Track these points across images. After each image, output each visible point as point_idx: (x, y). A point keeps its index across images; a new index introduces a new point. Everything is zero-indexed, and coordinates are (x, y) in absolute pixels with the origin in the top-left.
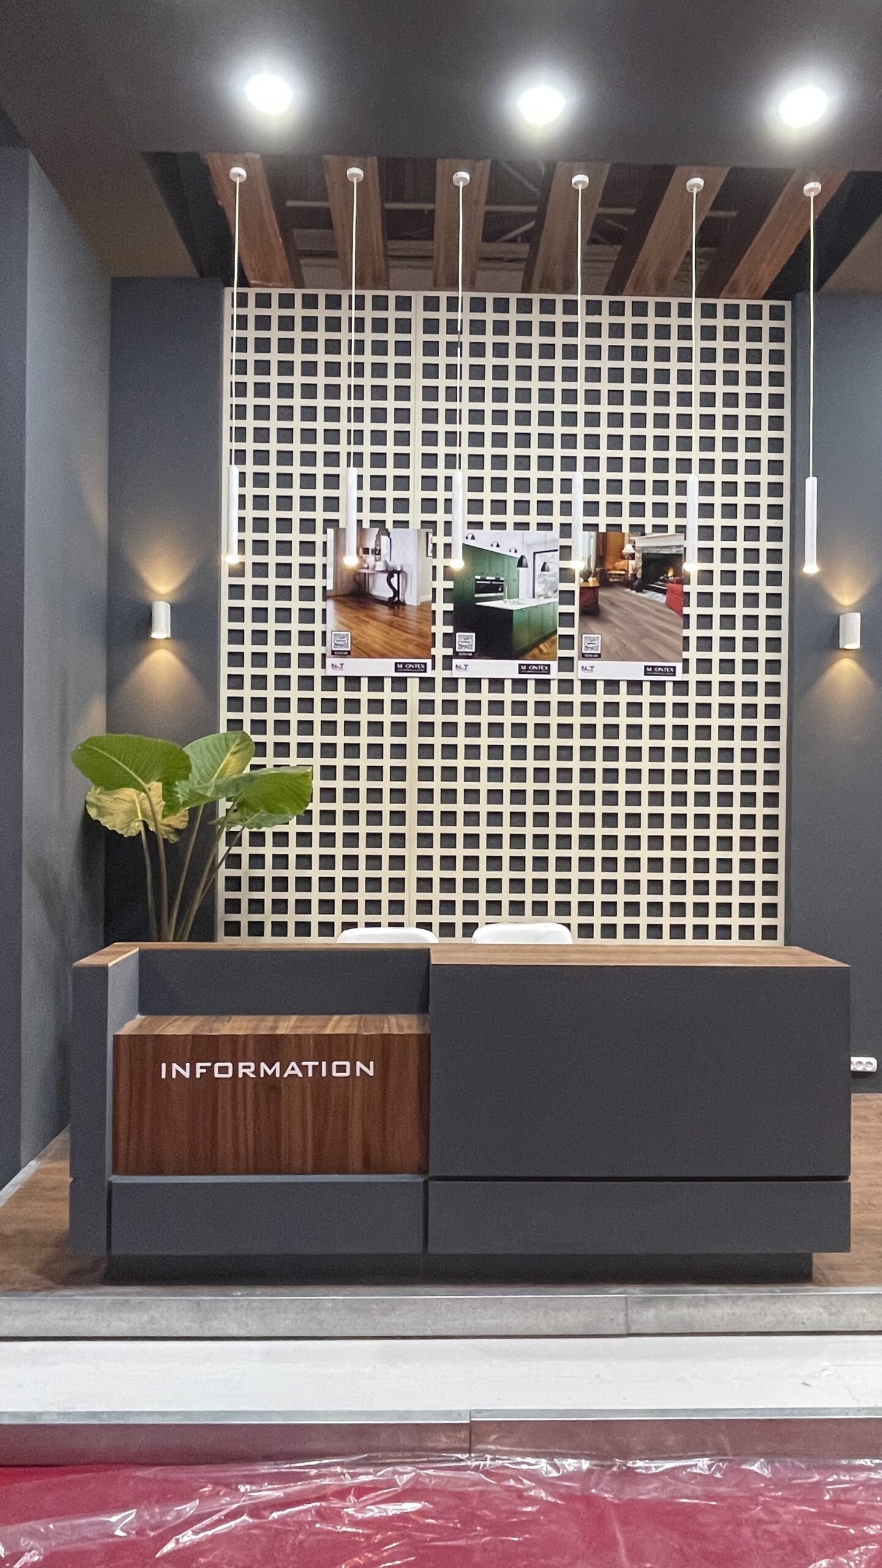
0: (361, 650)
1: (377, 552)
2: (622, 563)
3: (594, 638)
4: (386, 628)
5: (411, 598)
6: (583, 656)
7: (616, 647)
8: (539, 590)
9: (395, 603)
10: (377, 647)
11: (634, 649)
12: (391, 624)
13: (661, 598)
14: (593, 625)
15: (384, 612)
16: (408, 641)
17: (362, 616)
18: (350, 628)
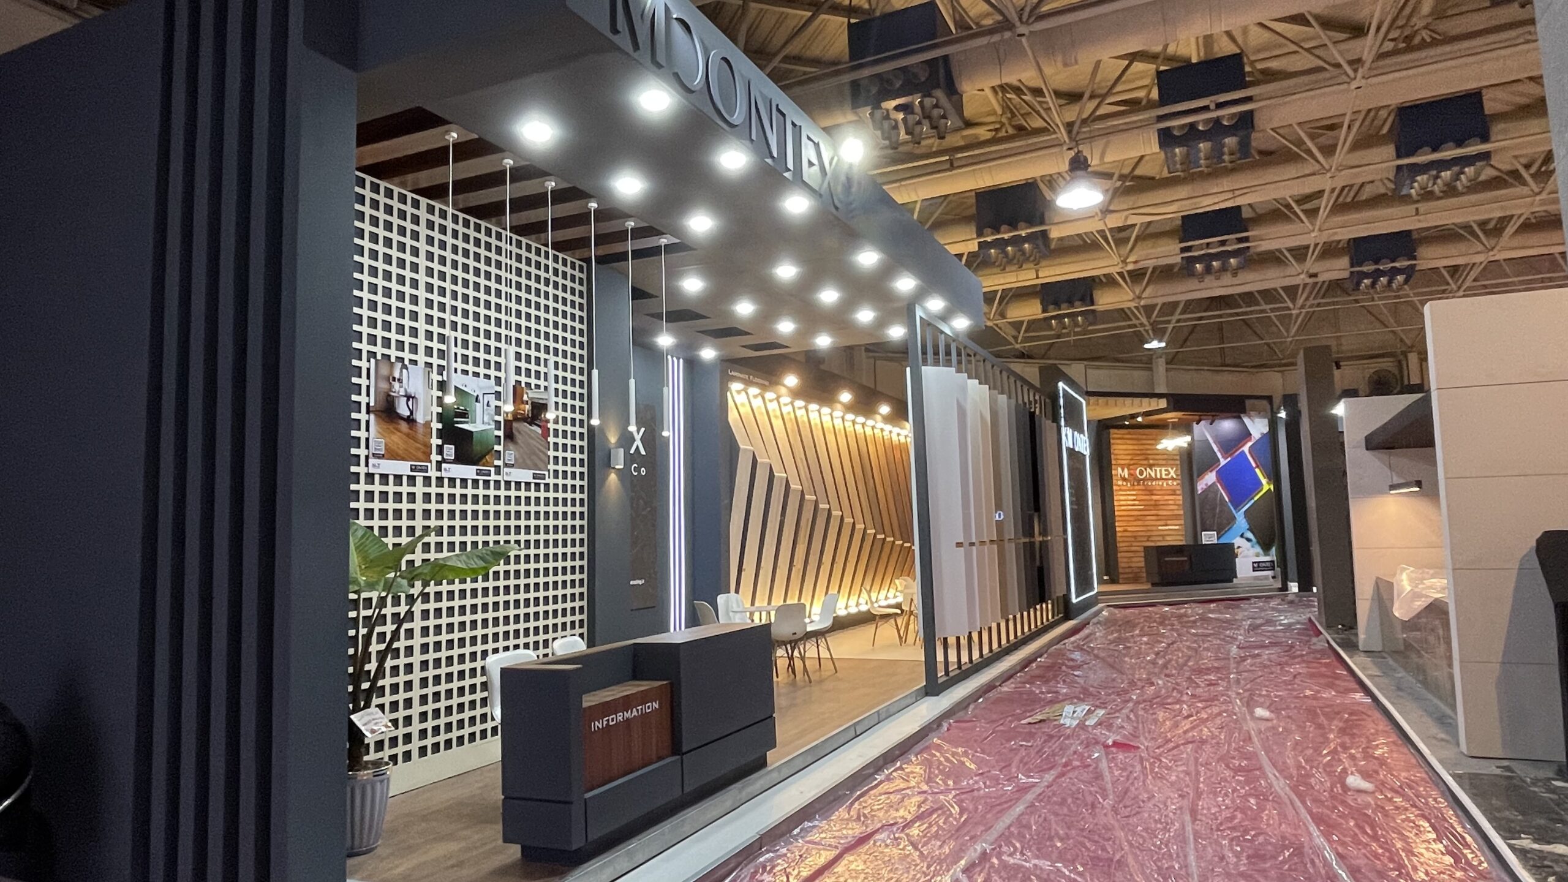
0: (391, 454)
1: (400, 381)
2: (522, 406)
3: (510, 456)
4: (406, 439)
5: (420, 418)
6: (506, 465)
7: (521, 461)
8: (486, 419)
9: (410, 420)
10: (400, 452)
11: (528, 462)
12: (408, 435)
13: (539, 431)
14: (511, 446)
16: (418, 449)
17: (391, 427)
18: (384, 437)
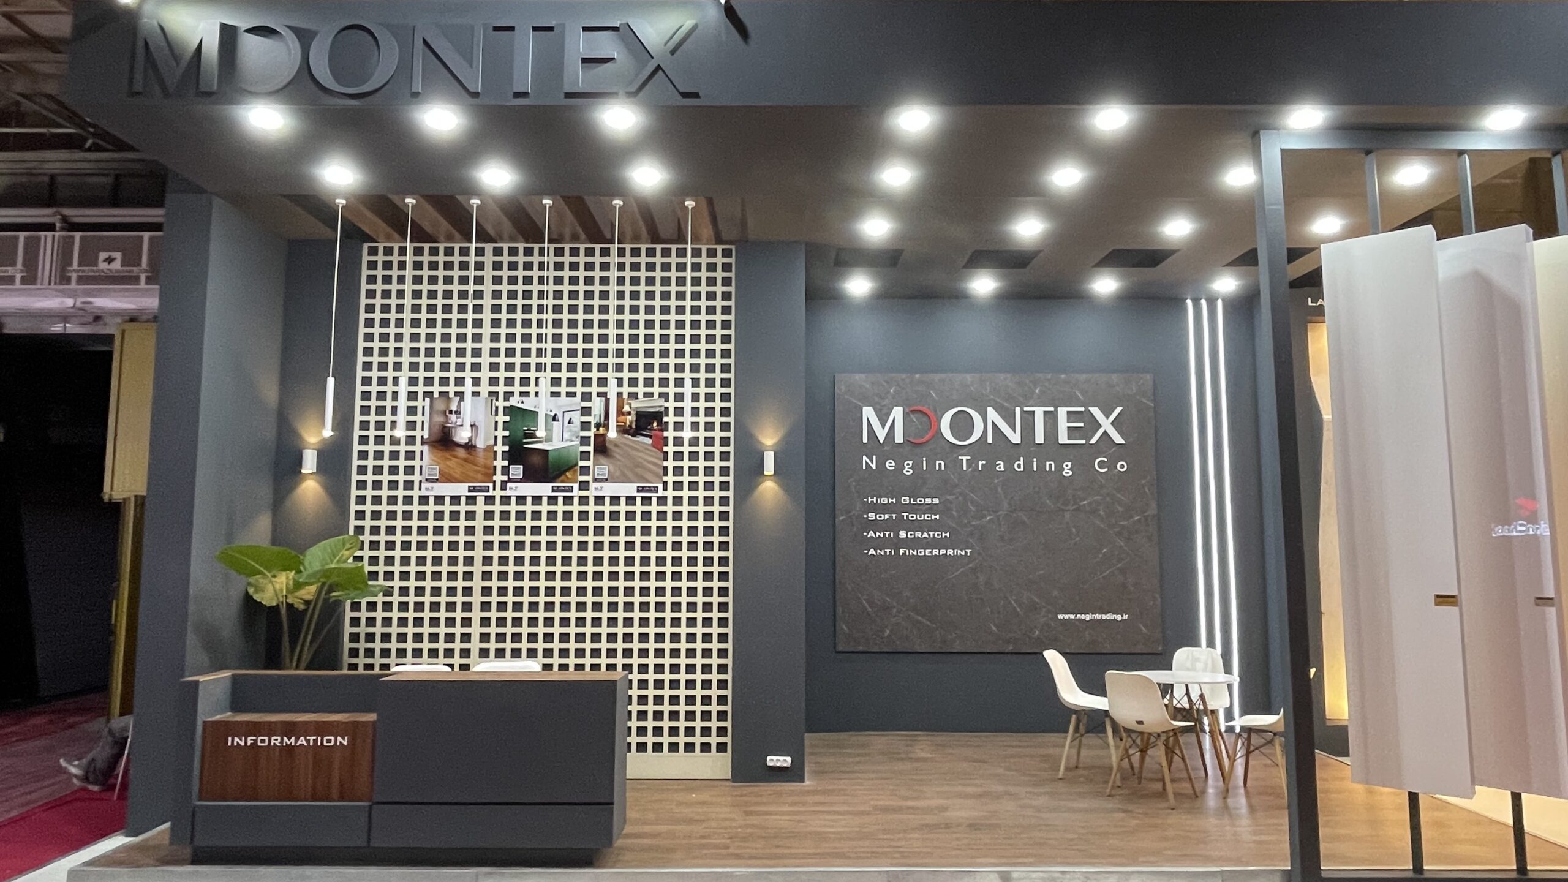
0: (446, 478)
1: (458, 413)
2: (623, 417)
3: (602, 469)
4: (462, 462)
5: (480, 444)
6: (596, 480)
7: (618, 474)
8: (566, 436)
9: (470, 447)
10: (457, 476)
11: (629, 474)
12: (466, 460)
13: (649, 441)
14: (602, 459)
15: (461, 453)
16: (478, 472)
17: (447, 455)
18: (438, 464)
